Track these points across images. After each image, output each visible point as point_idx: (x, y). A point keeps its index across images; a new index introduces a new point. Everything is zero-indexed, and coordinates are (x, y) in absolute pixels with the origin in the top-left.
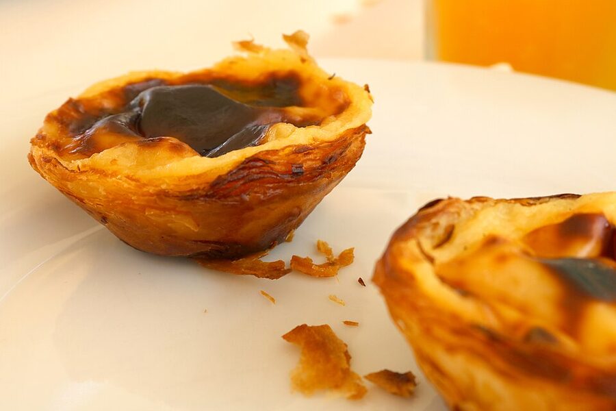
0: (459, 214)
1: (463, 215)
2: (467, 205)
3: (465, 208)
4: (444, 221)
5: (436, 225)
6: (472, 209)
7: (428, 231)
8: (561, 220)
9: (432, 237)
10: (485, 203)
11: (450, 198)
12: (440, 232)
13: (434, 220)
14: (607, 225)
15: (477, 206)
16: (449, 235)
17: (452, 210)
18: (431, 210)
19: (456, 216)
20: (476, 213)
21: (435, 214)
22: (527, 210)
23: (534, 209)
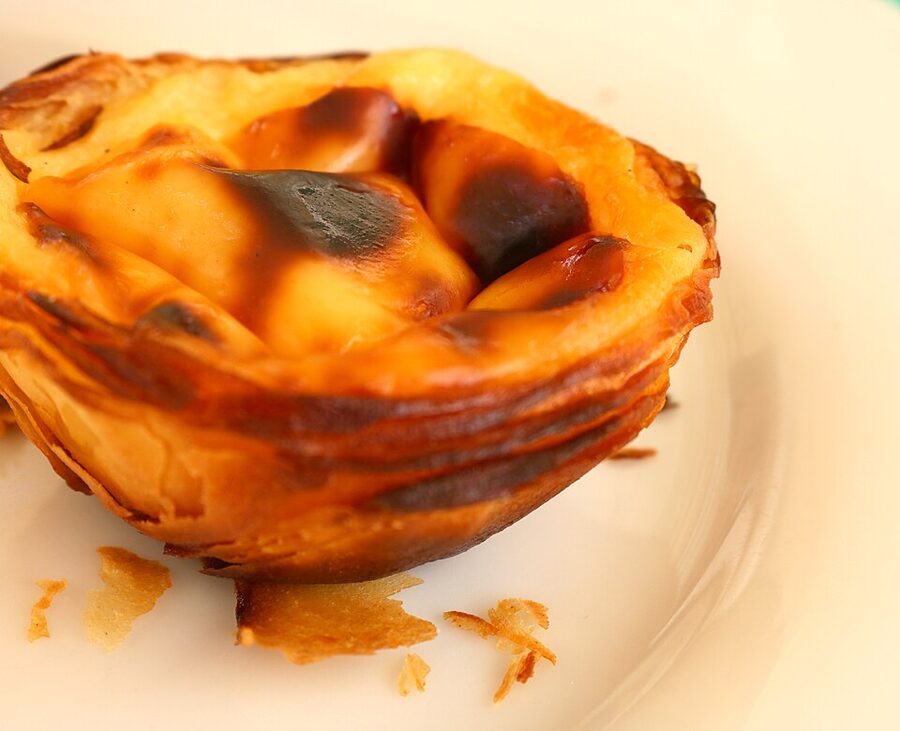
0: (113, 84)
1: (124, 87)
2: (134, 70)
3: (128, 74)
4: (77, 100)
5: (62, 104)
6: (145, 76)
7: (38, 118)
8: (306, 101)
9: (46, 130)
10: (176, 66)
11: (93, 54)
12: (65, 120)
13: (56, 97)
14: (394, 110)
15: (155, 71)
16: (84, 127)
17: (100, 77)
18: (49, 76)
19: (108, 88)
20: (151, 82)
21: (59, 84)
22: (254, 82)
23: (269, 79)
